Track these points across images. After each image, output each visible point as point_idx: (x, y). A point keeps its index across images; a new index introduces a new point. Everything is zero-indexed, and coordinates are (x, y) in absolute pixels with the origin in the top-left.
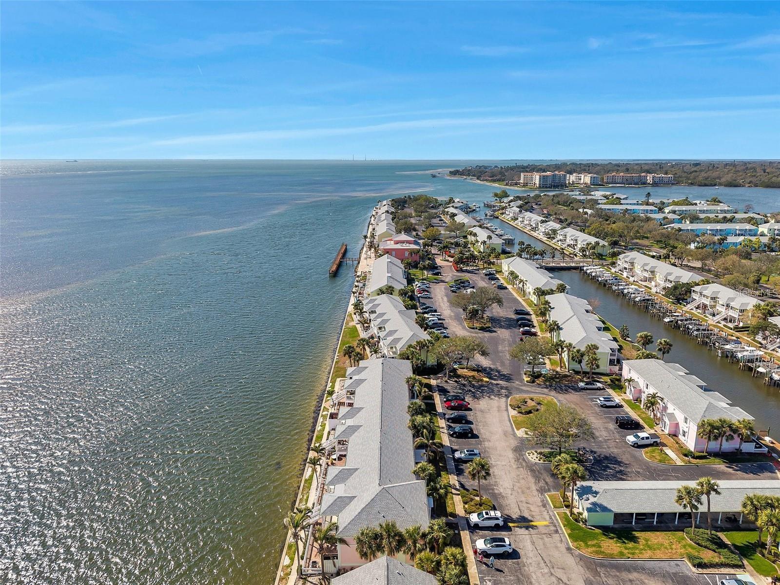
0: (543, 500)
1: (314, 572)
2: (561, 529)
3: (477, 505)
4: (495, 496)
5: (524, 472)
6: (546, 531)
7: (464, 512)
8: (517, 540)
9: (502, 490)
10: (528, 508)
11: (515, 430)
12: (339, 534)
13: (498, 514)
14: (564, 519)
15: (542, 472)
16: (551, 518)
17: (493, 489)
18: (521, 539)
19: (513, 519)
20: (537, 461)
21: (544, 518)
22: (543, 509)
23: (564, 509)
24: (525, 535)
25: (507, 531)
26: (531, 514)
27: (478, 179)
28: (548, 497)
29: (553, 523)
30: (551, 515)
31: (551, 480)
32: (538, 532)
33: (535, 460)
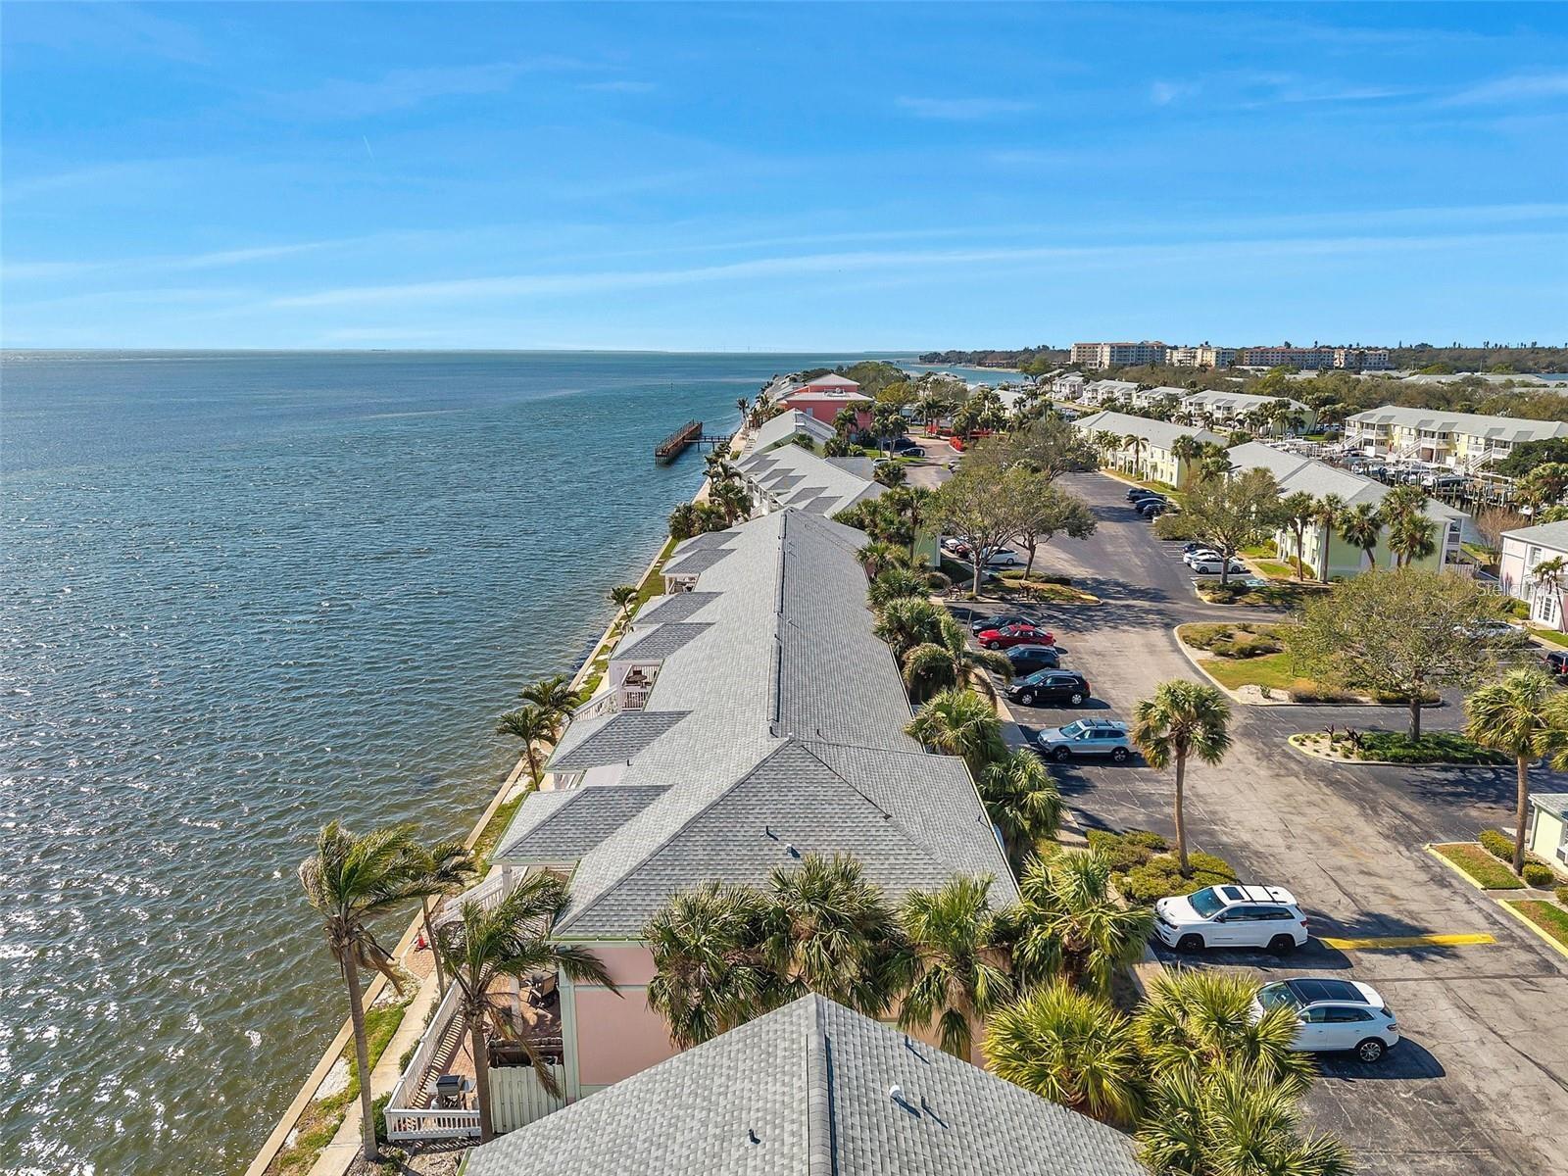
0: (1428, 866)
1: (447, 1131)
2: (1563, 960)
4: (1229, 850)
5: (1304, 789)
6: (1503, 967)
9: (1246, 837)
10: (1379, 890)
11: (1225, 690)
12: (564, 929)
15: (1374, 786)
16: (1488, 917)
17: (1212, 833)
18: (1404, 995)
19: (1338, 924)
20: (1338, 757)
21: (1463, 921)
22: (1440, 891)
23: (1529, 893)
24: (1416, 980)
25: (1323, 966)
26: (1401, 908)
27: (979, 364)
28: (1439, 856)
29: (1511, 937)
30: (1490, 911)
31: (1421, 809)
32: (1469, 968)
33: (1328, 755)
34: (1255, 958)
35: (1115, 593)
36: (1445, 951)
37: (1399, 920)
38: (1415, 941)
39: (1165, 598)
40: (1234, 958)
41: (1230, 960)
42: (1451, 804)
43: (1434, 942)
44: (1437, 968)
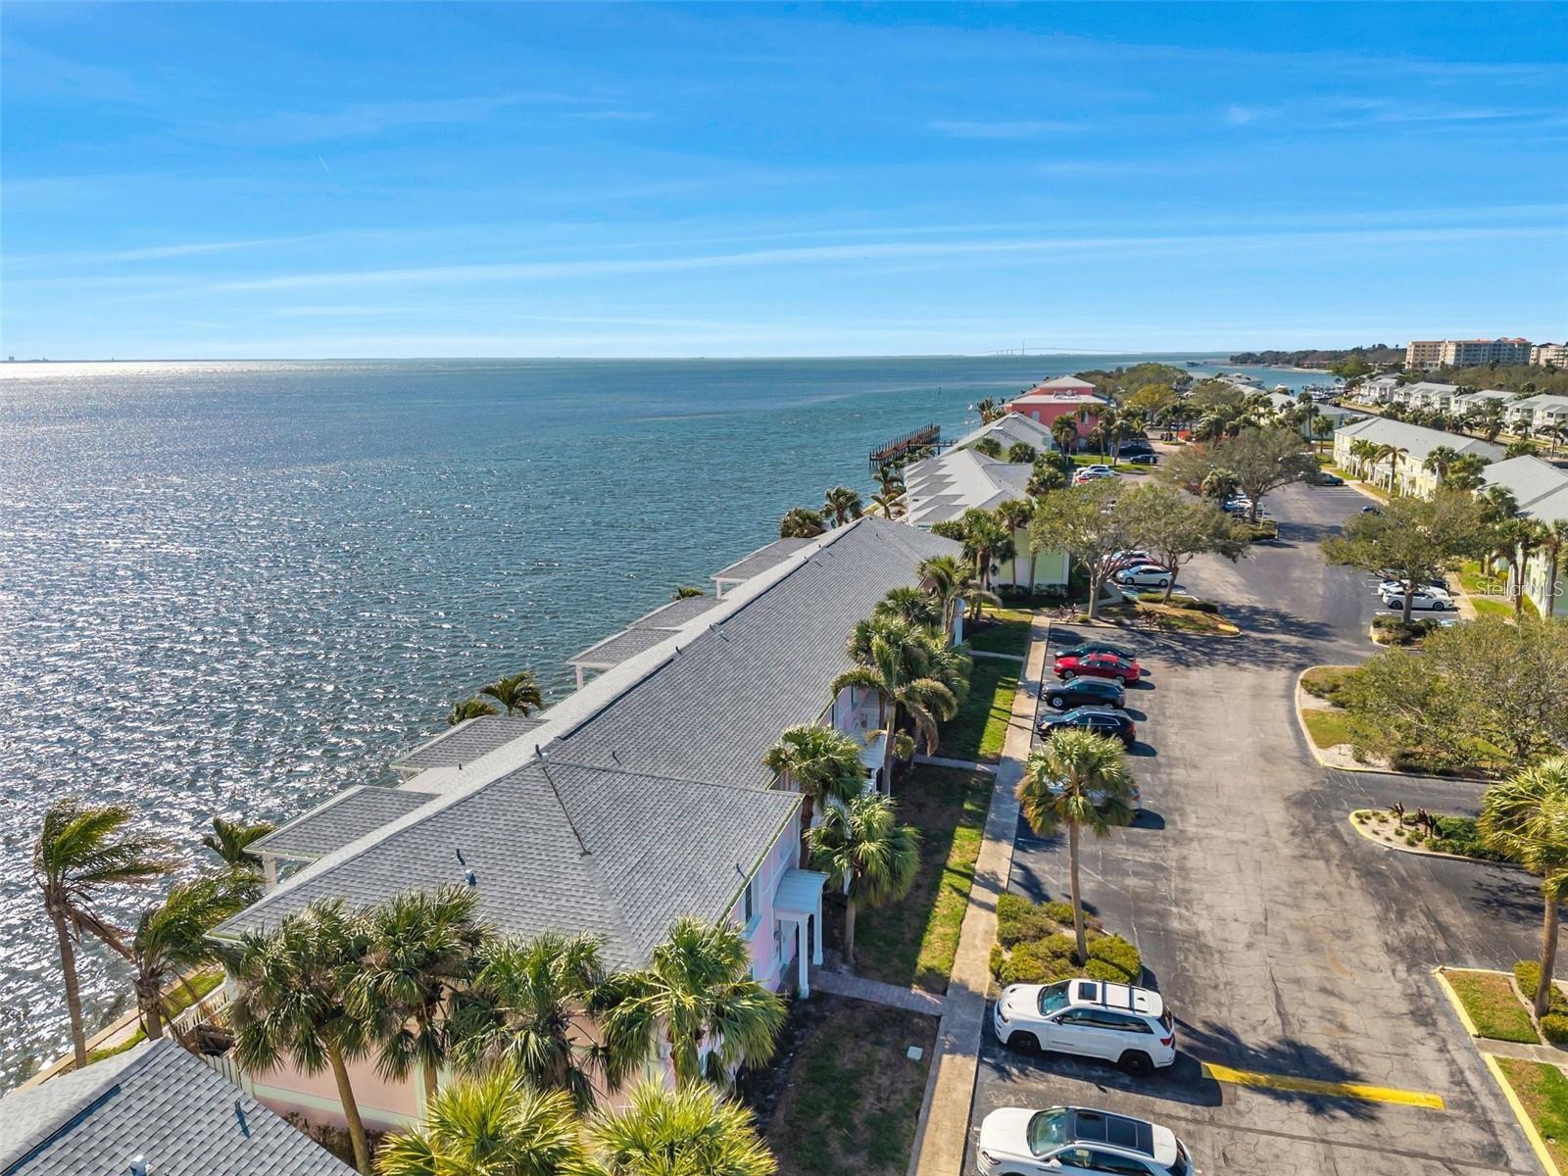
0: (1420, 995)
2: (1526, 1149)
3: (1057, 955)
4: (1164, 940)
6: (1428, 1143)
7: (989, 977)
8: (1239, 1154)
9: (1203, 924)
10: (1330, 1016)
11: (1312, 746)
13: (1150, 1004)
14: (1545, 1100)
15: (1423, 883)
16: (1458, 1079)
17: (1163, 916)
18: (1262, 1152)
19: (1242, 1049)
20: (1399, 844)
21: (1415, 1073)
22: (1413, 1029)
23: (1541, 1053)
24: (1292, 1137)
25: (1181, 1098)
26: (1341, 1042)
27: (1297, 365)
28: (1445, 984)
29: (1470, 1107)
30: (1464, 1066)
31: (1468, 919)
32: (1377, 1135)
33: (1388, 839)
34: (1101, 1073)
35: (1266, 625)
36: (1362, 1109)
37: (1327, 1058)
38: (1329, 1088)
39: (1326, 634)
40: (1075, 1069)
41: (1068, 1070)
42: (1518, 918)
43: (1355, 1094)
44: (1332, 1128)
